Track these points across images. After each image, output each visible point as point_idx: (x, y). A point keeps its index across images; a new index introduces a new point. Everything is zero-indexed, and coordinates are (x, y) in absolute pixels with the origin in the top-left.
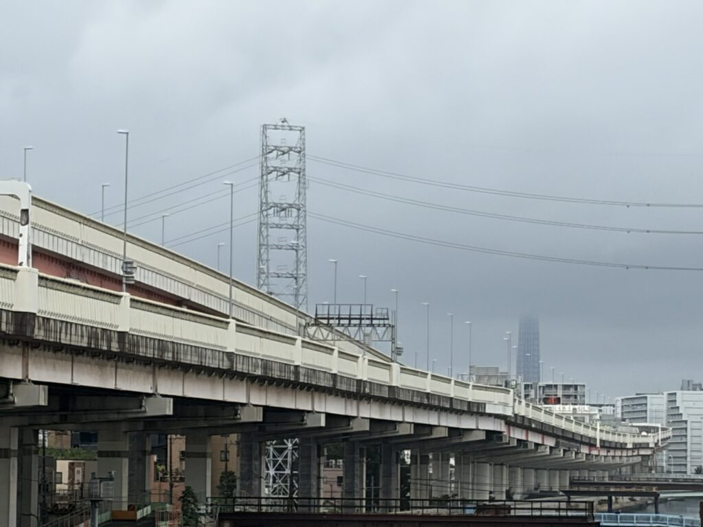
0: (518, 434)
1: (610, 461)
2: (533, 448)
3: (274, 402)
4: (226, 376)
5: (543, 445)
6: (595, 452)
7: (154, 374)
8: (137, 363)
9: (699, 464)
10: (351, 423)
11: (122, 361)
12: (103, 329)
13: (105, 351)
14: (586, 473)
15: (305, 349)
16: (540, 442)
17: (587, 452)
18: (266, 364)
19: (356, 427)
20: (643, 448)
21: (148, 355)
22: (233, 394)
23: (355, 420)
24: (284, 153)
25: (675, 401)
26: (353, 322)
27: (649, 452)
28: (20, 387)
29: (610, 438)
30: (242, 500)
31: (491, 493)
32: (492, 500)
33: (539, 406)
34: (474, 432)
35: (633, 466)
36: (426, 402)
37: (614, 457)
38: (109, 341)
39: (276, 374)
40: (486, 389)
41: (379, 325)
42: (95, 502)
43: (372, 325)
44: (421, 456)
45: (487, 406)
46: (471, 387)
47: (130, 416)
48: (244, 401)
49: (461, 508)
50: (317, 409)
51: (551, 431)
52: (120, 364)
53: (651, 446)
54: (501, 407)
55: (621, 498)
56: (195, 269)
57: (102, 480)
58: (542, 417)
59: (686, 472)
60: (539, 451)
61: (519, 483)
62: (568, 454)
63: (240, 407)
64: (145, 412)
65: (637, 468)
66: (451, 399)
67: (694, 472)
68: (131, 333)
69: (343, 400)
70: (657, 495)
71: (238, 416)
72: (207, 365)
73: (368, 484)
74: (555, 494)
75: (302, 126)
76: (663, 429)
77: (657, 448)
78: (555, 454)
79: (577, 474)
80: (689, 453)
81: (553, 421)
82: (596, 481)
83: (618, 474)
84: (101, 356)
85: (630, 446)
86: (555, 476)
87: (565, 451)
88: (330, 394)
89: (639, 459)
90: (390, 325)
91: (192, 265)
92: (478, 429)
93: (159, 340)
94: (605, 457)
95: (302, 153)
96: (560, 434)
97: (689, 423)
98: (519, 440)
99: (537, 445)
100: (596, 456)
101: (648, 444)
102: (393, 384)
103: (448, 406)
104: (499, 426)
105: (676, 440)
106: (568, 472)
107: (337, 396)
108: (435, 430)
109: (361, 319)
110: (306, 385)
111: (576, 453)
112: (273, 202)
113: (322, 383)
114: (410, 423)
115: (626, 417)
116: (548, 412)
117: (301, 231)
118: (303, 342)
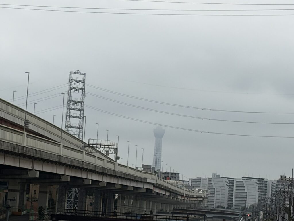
0: (157, 190)
1: (188, 202)
2: (162, 196)
3: (74, 175)
4: (58, 164)
5: (165, 195)
6: (183, 198)
7: (32, 162)
8: (27, 158)
9: (218, 204)
10: (100, 183)
11: (22, 157)
12: (16, 145)
13: (17, 153)
14: (179, 206)
15: (86, 156)
16: (164, 194)
17: (180, 198)
18: (72, 160)
19: (101, 185)
20: (200, 198)
21: (31, 155)
22: (60, 171)
23: (101, 182)
24: (77, 83)
25: (211, 181)
26: (102, 146)
27: (202, 199)
29: (188, 193)
30: (60, 210)
31: (145, 211)
32: (145, 214)
33: (165, 180)
34: (142, 189)
35: (195, 204)
36: (126, 177)
37: (189, 200)
38: (18, 149)
39: (75, 164)
40: (148, 173)
41: (111, 148)
42: (8, 208)
43: (109, 148)
44: (122, 197)
45: (147, 179)
46: (142, 172)
47: (23, 177)
48: (63, 173)
49: (135, 217)
50: (88, 178)
51: (168, 190)
52: (21, 158)
53: (202, 197)
54: (153, 180)
55: (191, 215)
56: (47, 124)
57: (11, 200)
58: (166, 185)
59: (213, 207)
60: (164, 197)
61: (156, 208)
62: (174, 198)
63: (62, 176)
64: (29, 176)
65: (197, 205)
66: (135, 176)
67: (216, 207)
68: (26, 147)
69: (98, 175)
70: (205, 215)
71: (61, 179)
72: (52, 160)
73: (102, 206)
74: (168, 213)
75: (84, 73)
76: (207, 191)
77: (205, 198)
78: (169, 198)
79: (175, 206)
80: (215, 200)
81: (170, 186)
82: (183, 209)
83: (190, 207)
84: (15, 155)
85: (195, 197)
86: (168, 206)
87: (173, 197)
88: (93, 172)
89: (198, 201)
90: (115, 148)
91: (45, 122)
92: (143, 188)
93: (36, 150)
94: (186, 200)
95: (84, 83)
96: (172, 191)
97: (215, 189)
98: (157, 193)
99: (163, 194)
100: (183, 200)
101: (201, 196)
102: (115, 170)
103: (134, 179)
104: (151, 187)
105: (211, 195)
106: (172, 205)
107: (95, 173)
108: (128, 188)
109: (105, 145)
110: (85, 169)
111: (177, 198)
112: (72, 100)
113: (91, 168)
114: (121, 184)
115: (193, 186)
116: (167, 183)
117: (82, 111)
118: (85, 153)
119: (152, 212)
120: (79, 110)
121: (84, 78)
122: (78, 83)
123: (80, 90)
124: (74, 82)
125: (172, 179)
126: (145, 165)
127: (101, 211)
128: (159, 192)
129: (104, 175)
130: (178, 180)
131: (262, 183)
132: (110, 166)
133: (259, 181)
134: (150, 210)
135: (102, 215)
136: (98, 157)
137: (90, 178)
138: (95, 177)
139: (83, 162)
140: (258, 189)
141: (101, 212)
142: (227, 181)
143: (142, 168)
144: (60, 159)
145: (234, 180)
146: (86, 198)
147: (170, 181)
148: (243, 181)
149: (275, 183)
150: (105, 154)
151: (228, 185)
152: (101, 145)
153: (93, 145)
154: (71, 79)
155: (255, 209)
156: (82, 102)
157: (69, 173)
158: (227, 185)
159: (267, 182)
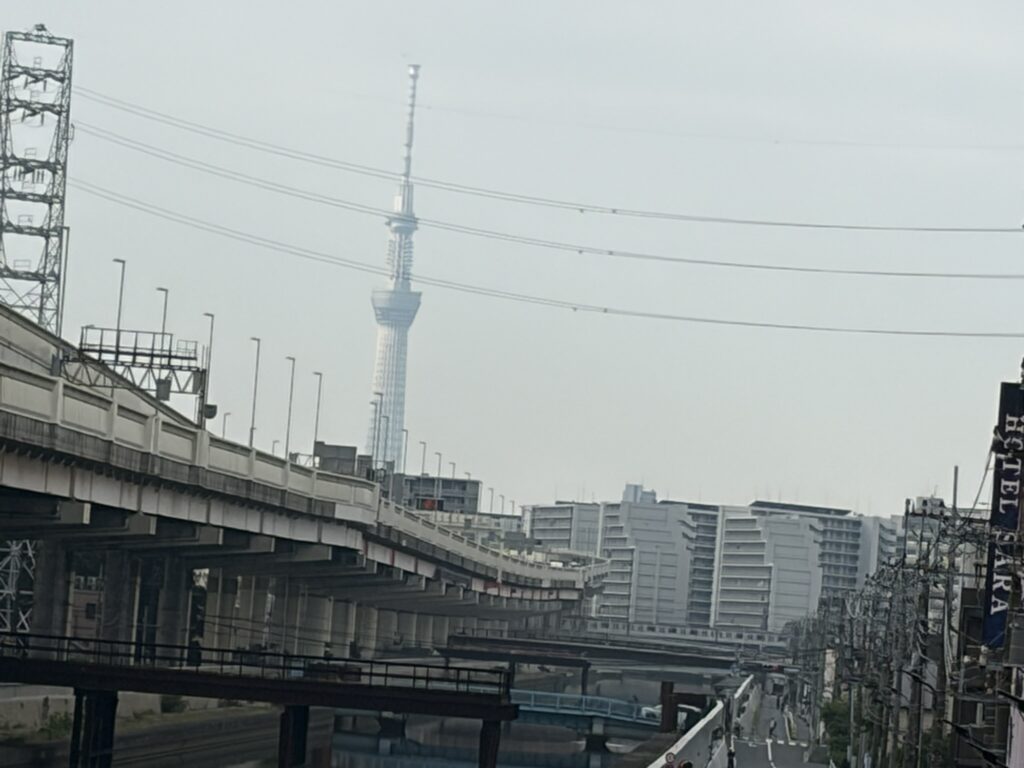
0: (379, 555)
2: (400, 577)
5: (415, 574)
6: (493, 591)
16: (411, 569)
27: (575, 596)
29: (518, 569)
31: (327, 645)
36: (243, 494)
37: (521, 600)
40: (338, 480)
44: (224, 580)
45: (337, 507)
46: (315, 476)
51: (429, 554)
53: (580, 585)
55: (525, 666)
58: (419, 531)
60: (409, 584)
61: (373, 633)
70: (586, 666)
73: (140, 620)
74: (426, 653)
76: (598, 561)
77: (588, 591)
78: (433, 590)
81: (435, 538)
82: (490, 636)
83: (523, 627)
87: (448, 586)
89: (555, 606)
92: (319, 543)
95: (66, 81)
98: (380, 565)
99: (407, 573)
100: (495, 597)
102: (197, 464)
103: (277, 504)
104: (353, 541)
106: (447, 620)
107: (109, 476)
108: (254, 540)
109: (152, 356)
111: (465, 590)
112: (13, 157)
114: (218, 527)
115: (538, 537)
116: (427, 523)
117: (57, 206)
118: (65, 387)
120: (43, 198)
121: (68, 59)
122: (41, 84)
123: (47, 113)
124: (23, 78)
125: (446, 505)
126: (327, 443)
127: (134, 640)
128: (387, 561)
129: (145, 484)
130: (474, 512)
132: (175, 447)
133: (824, 521)
134: (350, 639)
135: (138, 657)
136: (121, 408)
137: (87, 499)
138: (108, 495)
139: (53, 426)
140: (822, 556)
141: (131, 643)
142: (689, 520)
143: (315, 455)
145: (715, 517)
146: (68, 583)
147: (439, 514)
148: (754, 521)
150: (153, 394)
151: (693, 535)
152: (135, 354)
153: (101, 352)
154: (11, 66)
155: (807, 642)
156: (56, 167)
158: (685, 536)
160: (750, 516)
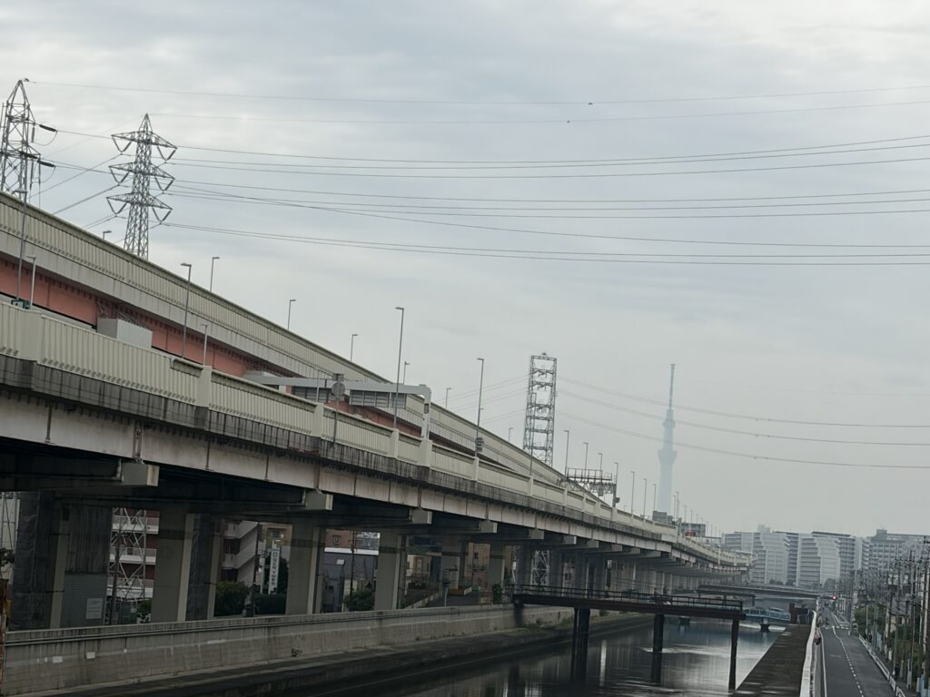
0: (676, 554)
1: (725, 573)
2: (684, 563)
3: (549, 528)
4: (526, 511)
5: (689, 561)
6: (716, 568)
7: (487, 507)
8: (479, 501)
9: (772, 578)
10: (588, 543)
11: (471, 499)
13: (463, 492)
14: (708, 580)
15: (570, 497)
16: (687, 559)
17: (712, 567)
18: (548, 504)
19: (590, 545)
20: (743, 566)
21: (486, 496)
22: (528, 522)
23: (591, 541)
25: (759, 538)
26: (591, 481)
27: (745, 569)
28: (415, 512)
29: (725, 559)
33: (688, 538)
34: (653, 552)
35: (734, 577)
37: (726, 571)
38: (466, 485)
39: (552, 511)
40: (661, 525)
41: (606, 484)
43: (602, 483)
44: (618, 565)
45: (662, 536)
46: (653, 524)
47: (471, 532)
48: (533, 526)
50: (571, 533)
51: (694, 554)
52: (469, 500)
53: (747, 565)
54: (670, 537)
58: (690, 545)
59: (765, 583)
60: (687, 565)
61: (671, 584)
62: (703, 568)
63: (531, 530)
64: (481, 530)
65: (736, 578)
66: (643, 530)
67: (769, 583)
68: (478, 482)
69: (585, 528)
71: (530, 536)
72: (517, 503)
74: (692, 592)
77: (750, 567)
78: (694, 568)
79: (703, 580)
80: (766, 571)
81: (696, 547)
84: (460, 495)
85: (735, 565)
86: (691, 580)
87: (700, 566)
88: (579, 524)
89: (739, 573)
90: (612, 484)
92: (656, 550)
93: (493, 487)
94: (722, 570)
95: (555, 374)
96: (699, 555)
97: (767, 552)
98: (677, 558)
99: (686, 561)
101: (745, 564)
102: (612, 520)
103: (640, 535)
104: (667, 549)
105: (759, 562)
106: (698, 579)
107: (582, 525)
109: (595, 479)
110: (567, 518)
111: (707, 568)
112: (534, 403)
113: (576, 517)
116: (693, 542)
118: (568, 492)
119: (665, 591)
126: (659, 511)
128: (679, 556)
129: (594, 528)
131: (845, 541)
132: (605, 514)
133: (840, 539)
134: (663, 587)
136: (587, 499)
140: (840, 553)
142: (787, 539)
143: (653, 516)
144: (529, 502)
145: (798, 538)
148: (813, 539)
149: (868, 543)
151: (789, 545)
152: (588, 479)
153: (575, 478)
156: (551, 407)
157: (543, 525)
158: (786, 545)
159: (854, 540)
160: (811, 537)
